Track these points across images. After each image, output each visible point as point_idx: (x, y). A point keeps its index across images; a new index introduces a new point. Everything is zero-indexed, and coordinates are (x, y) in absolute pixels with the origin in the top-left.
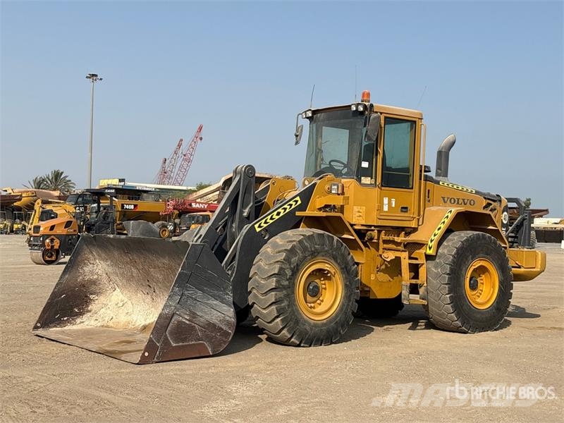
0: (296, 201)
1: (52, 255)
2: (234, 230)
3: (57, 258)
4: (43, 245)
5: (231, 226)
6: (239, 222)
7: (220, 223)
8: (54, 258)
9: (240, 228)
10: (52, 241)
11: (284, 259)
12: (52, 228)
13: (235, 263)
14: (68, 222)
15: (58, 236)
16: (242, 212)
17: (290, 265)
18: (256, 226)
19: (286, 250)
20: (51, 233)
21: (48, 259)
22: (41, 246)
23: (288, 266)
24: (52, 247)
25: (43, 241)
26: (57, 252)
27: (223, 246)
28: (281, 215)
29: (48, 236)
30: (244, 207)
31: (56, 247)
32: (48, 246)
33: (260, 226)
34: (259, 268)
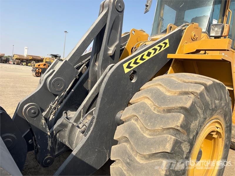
0: (166, 44)
1: (39, 74)
2: (96, 69)
3: (40, 75)
4: (36, 71)
5: (94, 65)
6: (103, 60)
7: (84, 61)
8: (39, 75)
9: (104, 67)
10: (39, 69)
11: (181, 126)
12: (39, 65)
13: (95, 110)
14: (45, 64)
15: (41, 68)
16: (106, 50)
17: (188, 135)
18: (125, 65)
19: (182, 108)
20: (39, 67)
21: (37, 75)
22: (35, 71)
23: (185, 137)
24: (39, 72)
25: (36, 69)
26: (41, 73)
27: (85, 85)
28: (152, 56)
29: (38, 68)
30: (109, 43)
31: (40, 72)
32: (37, 71)
33: (129, 67)
34: (133, 132)
